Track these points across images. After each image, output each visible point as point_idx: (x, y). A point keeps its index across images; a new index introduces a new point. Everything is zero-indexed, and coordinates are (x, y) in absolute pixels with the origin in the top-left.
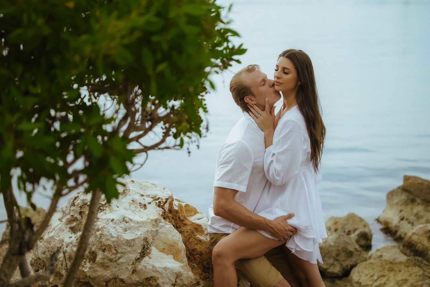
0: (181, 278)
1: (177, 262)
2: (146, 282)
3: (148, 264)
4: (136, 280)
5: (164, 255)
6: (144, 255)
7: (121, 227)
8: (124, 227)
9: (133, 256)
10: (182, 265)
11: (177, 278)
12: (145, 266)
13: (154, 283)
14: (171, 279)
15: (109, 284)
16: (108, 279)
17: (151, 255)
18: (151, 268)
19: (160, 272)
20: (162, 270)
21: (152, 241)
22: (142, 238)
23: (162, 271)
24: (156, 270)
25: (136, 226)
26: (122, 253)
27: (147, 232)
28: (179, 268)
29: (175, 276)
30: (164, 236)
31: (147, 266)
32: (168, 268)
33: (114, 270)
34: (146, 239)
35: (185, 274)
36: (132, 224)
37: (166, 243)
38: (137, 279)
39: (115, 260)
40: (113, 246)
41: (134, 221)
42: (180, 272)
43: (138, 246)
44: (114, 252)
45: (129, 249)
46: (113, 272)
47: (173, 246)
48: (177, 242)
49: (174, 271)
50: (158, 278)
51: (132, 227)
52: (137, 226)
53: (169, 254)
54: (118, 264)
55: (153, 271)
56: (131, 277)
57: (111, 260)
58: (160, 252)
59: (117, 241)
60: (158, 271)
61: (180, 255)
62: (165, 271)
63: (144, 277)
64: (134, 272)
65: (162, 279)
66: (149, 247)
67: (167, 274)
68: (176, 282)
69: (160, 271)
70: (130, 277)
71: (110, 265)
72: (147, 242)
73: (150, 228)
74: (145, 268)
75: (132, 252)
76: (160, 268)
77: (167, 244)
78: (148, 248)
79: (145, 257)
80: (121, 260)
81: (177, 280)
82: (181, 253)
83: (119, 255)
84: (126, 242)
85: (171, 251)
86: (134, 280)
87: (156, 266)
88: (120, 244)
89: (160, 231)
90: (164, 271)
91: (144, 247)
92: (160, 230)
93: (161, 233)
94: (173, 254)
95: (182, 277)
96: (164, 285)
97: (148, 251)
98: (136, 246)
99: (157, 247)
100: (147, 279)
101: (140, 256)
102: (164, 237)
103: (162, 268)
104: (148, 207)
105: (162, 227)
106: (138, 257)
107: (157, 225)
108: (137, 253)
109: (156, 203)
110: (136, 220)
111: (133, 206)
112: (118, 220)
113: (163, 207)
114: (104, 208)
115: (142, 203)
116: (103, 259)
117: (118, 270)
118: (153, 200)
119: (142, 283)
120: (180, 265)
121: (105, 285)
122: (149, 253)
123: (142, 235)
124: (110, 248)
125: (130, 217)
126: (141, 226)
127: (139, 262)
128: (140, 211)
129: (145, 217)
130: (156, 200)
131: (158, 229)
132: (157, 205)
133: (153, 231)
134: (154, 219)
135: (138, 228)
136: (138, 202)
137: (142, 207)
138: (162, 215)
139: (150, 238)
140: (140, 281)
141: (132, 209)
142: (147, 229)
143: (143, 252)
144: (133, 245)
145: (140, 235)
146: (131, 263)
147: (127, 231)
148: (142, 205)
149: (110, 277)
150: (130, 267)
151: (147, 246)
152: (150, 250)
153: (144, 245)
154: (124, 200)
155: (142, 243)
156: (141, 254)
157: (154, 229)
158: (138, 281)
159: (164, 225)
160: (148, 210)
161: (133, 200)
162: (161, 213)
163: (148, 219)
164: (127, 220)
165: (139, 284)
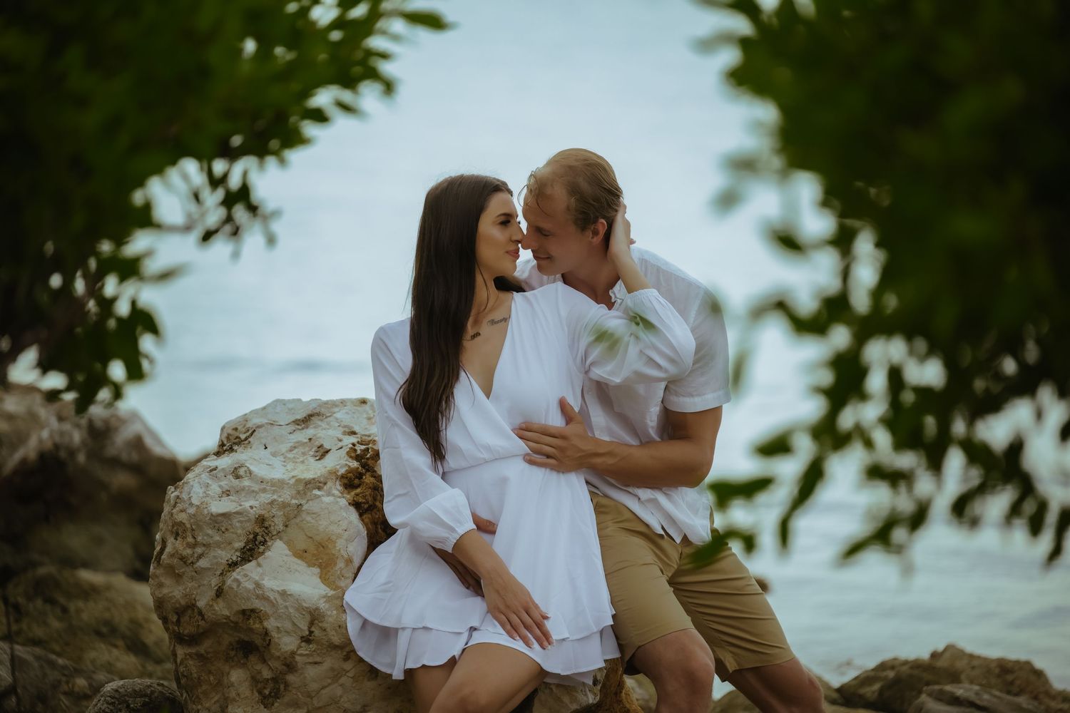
0: (320, 624)
1: (322, 586)
2: (243, 620)
3: (248, 578)
4: (223, 613)
5: (300, 565)
6: (252, 556)
7: (220, 486)
8: (227, 488)
9: (225, 555)
10: (331, 593)
11: (312, 623)
12: (237, 580)
13: (257, 626)
14: (298, 624)
15: (182, 620)
16: (178, 606)
17: (264, 558)
18: (250, 586)
19: (271, 602)
20: (277, 596)
21: (281, 527)
22: (250, 515)
23: (276, 599)
24: (263, 595)
25: (253, 489)
26: (204, 545)
27: (272, 503)
28: (319, 599)
29: (308, 618)
30: (312, 521)
31: (242, 580)
32: (289, 593)
33: (190, 585)
34: (261, 520)
35: (330, 616)
36: (246, 483)
37: (311, 538)
38: (226, 613)
39: (191, 560)
40: (188, 526)
41: (256, 476)
42: (317, 609)
43: (236, 534)
44: (190, 539)
45: (217, 538)
46: (188, 590)
47: (323, 547)
48: (334, 538)
49: (305, 605)
50: (267, 616)
51: (243, 489)
52: (256, 487)
53: (314, 565)
54: (196, 572)
55: (258, 597)
56: (212, 606)
57: (183, 559)
58: (296, 557)
59: (194, 515)
60: (267, 599)
61: (332, 569)
62: (285, 601)
63: (236, 608)
64: (220, 593)
65: (276, 619)
66: (267, 539)
67: (286, 607)
68: (311, 632)
69: (272, 598)
70: (211, 603)
71: (184, 573)
72: (266, 528)
73: (286, 496)
74: (238, 586)
75: (222, 546)
76: (272, 590)
77: (314, 540)
78: (264, 543)
79: (250, 561)
80: (203, 563)
81: (313, 629)
82: (335, 564)
83: (199, 550)
84: (210, 519)
85: (317, 560)
86: (219, 613)
87: (265, 584)
88: (201, 524)
89: (305, 507)
90: (280, 601)
91: (255, 538)
92: (308, 505)
93: (308, 513)
94: (320, 566)
95: (322, 622)
96: (280, 636)
97: (262, 549)
98: (232, 533)
99: (289, 544)
100: (243, 612)
101: (239, 559)
102: (311, 523)
103: (278, 591)
104: (328, 456)
105: (312, 500)
106: (234, 558)
107: (305, 494)
108: (233, 548)
109: (351, 448)
110: (259, 475)
111: (301, 450)
112: (223, 469)
113: (370, 462)
114: (235, 447)
115: (327, 446)
116: (172, 556)
117: (197, 585)
118: (358, 442)
119: (236, 623)
120: (324, 593)
121: (175, 620)
122: (263, 553)
123: (254, 509)
124: (185, 531)
125: (252, 468)
126: (264, 491)
127: (234, 571)
128: (303, 462)
129: (293, 474)
130: (362, 444)
131: (303, 502)
132: (353, 455)
133: (289, 505)
134: (304, 479)
135: (257, 493)
136: (318, 444)
137: (318, 454)
138: (342, 477)
139: (276, 520)
140: (231, 618)
141: (290, 455)
142: (275, 497)
143: (251, 550)
144: (226, 529)
145: (249, 508)
146: (218, 573)
147: (228, 495)
148: (322, 451)
149: (183, 602)
150: (215, 581)
151: (262, 536)
152: (268, 548)
153: (256, 535)
154: (292, 436)
155: (250, 529)
156: (244, 553)
157: (294, 501)
158: (227, 618)
159: (323, 496)
160: (322, 461)
161: (310, 439)
162: (342, 471)
163: (293, 477)
164: (242, 472)
165: (232, 625)
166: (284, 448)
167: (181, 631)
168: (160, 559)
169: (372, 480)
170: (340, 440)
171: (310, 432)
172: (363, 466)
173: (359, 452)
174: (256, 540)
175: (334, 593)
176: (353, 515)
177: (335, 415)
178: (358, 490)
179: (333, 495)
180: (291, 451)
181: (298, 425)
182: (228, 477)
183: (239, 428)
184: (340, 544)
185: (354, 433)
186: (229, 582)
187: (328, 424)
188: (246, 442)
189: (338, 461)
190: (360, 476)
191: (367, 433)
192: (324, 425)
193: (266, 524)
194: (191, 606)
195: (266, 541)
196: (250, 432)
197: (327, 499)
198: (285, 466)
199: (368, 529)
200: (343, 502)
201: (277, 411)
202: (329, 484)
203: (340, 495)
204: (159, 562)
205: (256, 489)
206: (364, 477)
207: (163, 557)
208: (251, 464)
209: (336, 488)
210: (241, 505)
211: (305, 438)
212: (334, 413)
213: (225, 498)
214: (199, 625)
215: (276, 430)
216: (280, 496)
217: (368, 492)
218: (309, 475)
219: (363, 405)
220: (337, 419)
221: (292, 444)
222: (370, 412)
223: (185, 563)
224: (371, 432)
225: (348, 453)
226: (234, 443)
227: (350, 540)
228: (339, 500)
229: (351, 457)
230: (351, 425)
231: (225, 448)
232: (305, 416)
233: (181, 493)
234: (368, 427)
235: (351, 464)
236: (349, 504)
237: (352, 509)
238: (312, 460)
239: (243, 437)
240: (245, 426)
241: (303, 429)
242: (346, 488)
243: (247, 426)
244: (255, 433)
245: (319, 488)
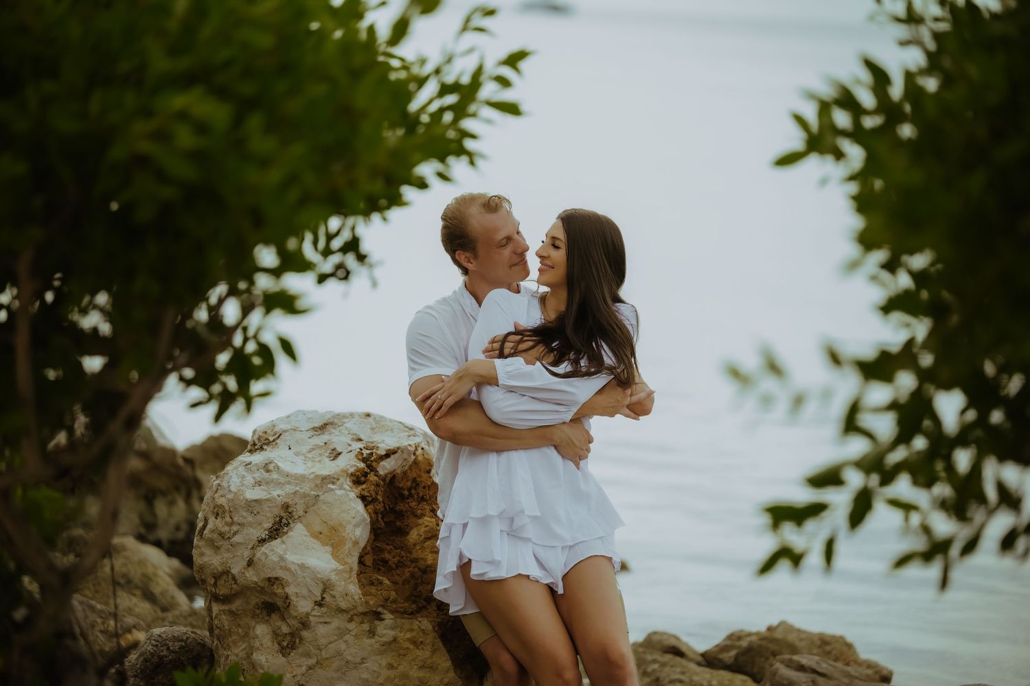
0: (331, 592)
1: (334, 562)
2: (268, 586)
3: (274, 553)
4: (253, 579)
5: (316, 544)
6: (277, 535)
7: (254, 478)
8: (259, 479)
9: (256, 533)
10: (341, 567)
11: (324, 591)
12: (265, 554)
13: (280, 591)
14: (313, 591)
15: (218, 583)
16: (216, 571)
17: (288, 537)
18: (275, 559)
19: (292, 572)
20: (296, 568)
21: (301, 513)
22: (277, 502)
23: (295, 570)
24: (285, 566)
25: (280, 481)
26: (239, 524)
27: (295, 493)
28: (331, 572)
29: (321, 586)
31: (269, 554)
32: (306, 566)
33: (226, 555)
34: (286, 507)
35: (340, 586)
36: (275, 476)
37: (325, 522)
38: (255, 579)
39: (228, 535)
40: (227, 508)
41: (282, 470)
42: (329, 580)
43: (266, 516)
44: (228, 519)
45: (250, 519)
46: (224, 559)
47: (335, 530)
48: (344, 523)
49: (319, 576)
50: (288, 584)
51: (272, 481)
52: (282, 480)
53: (327, 545)
54: (231, 545)
55: (281, 568)
56: (244, 573)
57: (221, 535)
58: (313, 537)
59: (232, 500)
60: (288, 570)
61: (342, 548)
62: (303, 572)
63: (263, 576)
64: (250, 563)
65: (295, 586)
66: (290, 521)
67: (304, 577)
68: (323, 598)
69: (293, 569)
70: (243, 571)
71: (221, 546)
72: (290, 513)
73: (306, 488)
74: (266, 559)
75: (254, 526)
76: (293, 563)
77: (327, 525)
78: (288, 525)
79: (276, 539)
80: (237, 539)
81: (325, 596)
82: (345, 544)
83: (235, 528)
84: (245, 504)
85: (330, 540)
86: (249, 579)
87: (288, 558)
88: (238, 507)
89: (322, 498)
90: (299, 572)
91: (281, 520)
92: (324, 496)
93: (324, 503)
94: (332, 545)
95: (332, 590)
96: (298, 599)
97: (286, 529)
98: (263, 515)
99: (308, 526)
100: (269, 579)
101: (267, 537)
102: (326, 510)
103: (298, 564)
104: (340, 457)
105: (327, 492)
106: (263, 536)
107: (322, 487)
108: (263, 528)
109: (359, 452)
110: (286, 470)
111: (318, 451)
112: (256, 464)
113: (374, 464)
114: (265, 447)
115: (339, 450)
116: (213, 531)
117: (232, 556)
118: (364, 448)
119: (263, 588)
120: (334, 567)
121: (212, 583)
122: (286, 533)
123: (281, 497)
124: (224, 512)
125: (279, 464)
126: (289, 483)
127: (262, 546)
128: (320, 461)
129: (312, 470)
130: (367, 449)
131: (320, 493)
132: (360, 457)
133: (309, 495)
134: (322, 475)
135: (283, 484)
136: (332, 447)
137: (331, 455)
138: (352, 475)
139: (297, 506)
140: (259, 584)
141: (309, 455)
142: (298, 488)
143: (277, 530)
144: (258, 513)
145: (277, 497)
146: (250, 547)
147: (260, 485)
148: (335, 453)
149: (220, 569)
150: (247, 554)
151: (286, 520)
152: (291, 529)
153: (281, 518)
154: (311, 440)
155: (277, 513)
156: (271, 532)
157: (313, 493)
158: (256, 583)
159: (336, 489)
160: (335, 461)
161: (325, 443)
162: (352, 470)
163: (312, 473)
164: (271, 467)
165: (259, 589)
166: (305, 449)
167: (218, 592)
168: (203, 533)
169: (376, 478)
170: (350, 445)
171: (325, 437)
172: (368, 467)
173: (365, 455)
174: (281, 522)
175: (343, 567)
176: (360, 506)
177: (345, 425)
178: (364, 486)
179: (345, 489)
180: (310, 452)
181: (316, 431)
182: (260, 470)
183: (268, 431)
184: (349, 528)
185: (360, 440)
186: (258, 555)
187: (340, 431)
188: (274, 443)
189: (349, 462)
190: (365, 475)
191: (371, 440)
192: (336, 432)
193: (290, 510)
194: (227, 572)
195: (289, 523)
196: (277, 435)
197: (339, 492)
198: (305, 464)
199: (371, 517)
200: (352, 495)
201: (299, 419)
202: (342, 480)
203: (350, 489)
204: (201, 536)
205: (283, 482)
206: (369, 476)
207: (205, 532)
208: (279, 461)
209: (347, 484)
210: (270, 494)
211: (322, 442)
212: (344, 423)
213: (257, 488)
214: (232, 588)
215: (298, 435)
216: (301, 488)
217: (372, 488)
218: (325, 472)
219: (368, 417)
220: (347, 428)
221: (311, 447)
222: (373, 423)
223: (223, 537)
224: (375, 440)
225: (356, 456)
226: (264, 444)
227: (356, 526)
228: (349, 493)
229: (359, 459)
230: (358, 433)
231: (256, 447)
232: (321, 424)
233: (222, 481)
234: (371, 435)
235: (358, 465)
236: (357, 496)
237: (359, 501)
238: (327, 460)
239: (271, 439)
240: (273, 430)
241: (319, 435)
242: (354, 484)
243: (275, 430)
244: (281, 437)
245: (333, 483)
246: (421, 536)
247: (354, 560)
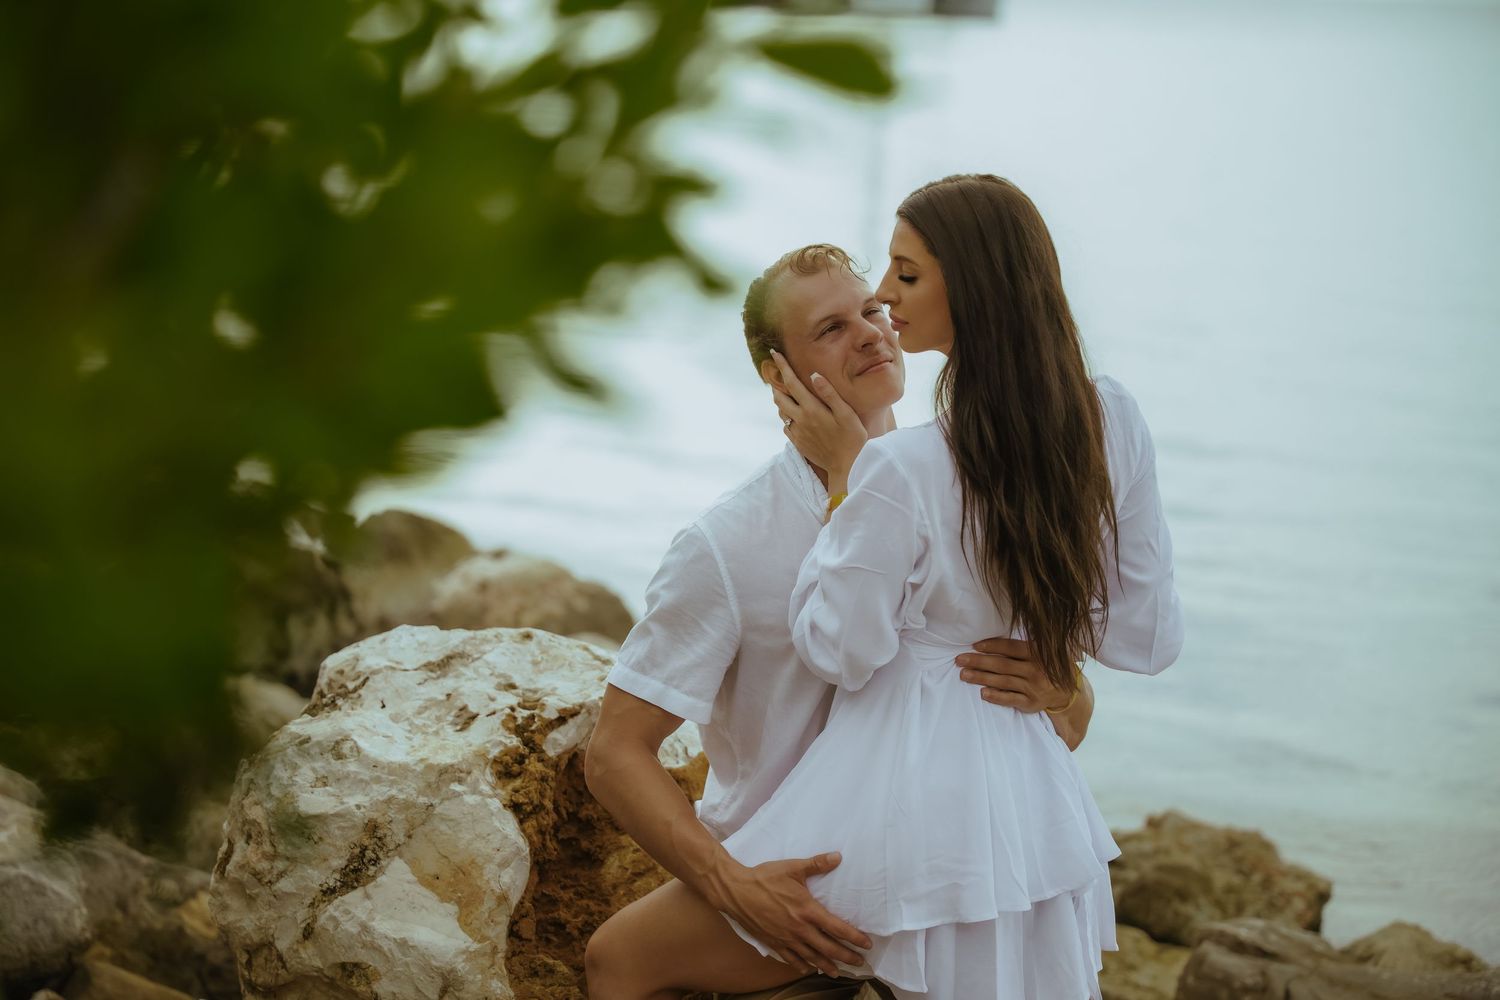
0: (457, 994)
1: (462, 934)
2: (342, 977)
3: (350, 916)
4: (314, 963)
5: (428, 898)
6: (357, 881)
7: (314, 770)
8: (323, 772)
9: (318, 876)
10: (475, 946)
11: (443, 990)
12: (333, 918)
13: (363, 988)
14: (424, 990)
15: (254, 963)
16: (249, 941)
17: (376, 886)
18: (354, 929)
19: (385, 955)
20: (393, 946)
21: (401, 838)
22: (356, 819)
23: (390, 950)
24: (372, 943)
25: (362, 777)
26: (288, 859)
27: (390, 800)
28: (456, 956)
29: (439, 982)
30: (449, 832)
31: (341, 919)
32: (411, 944)
33: (266, 914)
34: (372, 828)
35: (472, 982)
36: (352, 767)
37: (446, 857)
38: (318, 963)
39: (268, 877)
40: (265, 827)
41: (367, 756)
42: (453, 971)
43: (335, 846)
44: (267, 848)
45: (307, 850)
46: (263, 921)
47: (464, 873)
48: (480, 861)
49: (434, 963)
50: (377, 975)
51: (347, 776)
52: (366, 774)
53: (449, 900)
54: (275, 896)
55: (364, 945)
56: (297, 950)
57: (257, 875)
58: (422, 885)
59: (273, 813)
60: (378, 949)
61: (477, 909)
62: (404, 954)
63: (332, 959)
64: (308, 933)
65: (391, 981)
66: (381, 855)
67: (407, 964)
69: (386, 949)
70: (295, 947)
71: (257, 895)
72: (380, 839)
73: (408, 791)
74: (336, 927)
75: (313, 862)
76: (386, 937)
77: (450, 861)
78: (376, 861)
79: (354, 888)
80: (284, 885)
82: (482, 902)
84: (297, 821)
85: (454, 891)
86: (307, 962)
87: (377, 927)
89: (438, 810)
90: (398, 954)
91: (363, 853)
92: (442, 806)
93: (443, 819)
94: (459, 902)
95: (460, 991)
97: (373, 869)
98: (329, 844)
99: (413, 863)
100: (343, 966)
101: (338, 884)
102: (446, 834)
103: (394, 939)
104: (475, 725)
105: (448, 799)
106: (332, 883)
107: (438, 788)
108: (330, 868)
109: (509, 715)
110: (372, 755)
111: (434, 712)
112: (319, 743)
113: (537, 737)
114: (340, 702)
115: (473, 708)
116: (242, 867)
117: (275, 916)
118: (519, 705)
119: (332, 979)
120: (464, 946)
121: (244, 961)
122: (374, 877)
123: (363, 810)
124: (260, 834)
125: (362, 743)
126: (378, 780)
127: (330, 902)
128: (436, 733)
129: (422, 754)
130: (525, 708)
131: (436, 801)
132: (511, 725)
133: (414, 805)
134: (438, 765)
135: (367, 783)
136: (459, 704)
137: (458, 720)
138: (495, 761)
139: (394, 826)
140: (325, 972)
141: (418, 721)
142: (394, 792)
143: (356, 870)
144: (321, 839)
145: (354, 808)
146: (308, 901)
147: (325, 784)
148: (466, 716)
149: (256, 938)
150: (302, 914)
151: (374, 851)
152: (381, 871)
153: (364, 849)
154: (422, 689)
155: (355, 839)
156: (346, 875)
157: (422, 800)
158: (320, 970)
159: (465, 793)
160: (464, 734)
161: (449, 695)
162: (495, 752)
163: (422, 760)
164: (346, 748)
165: (326, 980)
166: (409, 707)
167: (253, 979)
168: (224, 868)
169: (540, 766)
170: (493, 700)
171: (448, 683)
172: (526, 743)
173: (520, 721)
174: (364, 855)
175: (479, 945)
176: (509, 825)
177: (485, 657)
178: (518, 783)
179: (481, 793)
180: (420, 713)
181: (432, 671)
182: (326, 755)
183: (347, 670)
184: (490, 869)
185: (512, 686)
186: (322, 920)
187: (476, 671)
188: (355, 695)
189: (490, 736)
190: (521, 760)
191: (533, 687)
192: (469, 672)
193: (380, 833)
194: (268, 945)
195: (378, 858)
196: (362, 679)
197: (470, 799)
198: (410, 739)
199: (531, 843)
200: (496, 804)
201: (402, 645)
202: (476, 773)
203: (491, 792)
204: (223, 873)
205: (367, 778)
206: (527, 761)
207: (229, 867)
208: (360, 736)
209: (486, 779)
210: (342, 803)
211: (442, 694)
212: (485, 653)
213: (320, 790)
214: (278, 975)
215: (399, 679)
216: (401, 790)
217: (534, 786)
218: (445, 759)
219: (527, 641)
220: (488, 663)
221: (421, 702)
222: (537, 652)
223: (260, 880)
224: (539, 685)
225: (504, 723)
226: (338, 695)
227: (504, 865)
228: (489, 800)
229: (509, 729)
230: (509, 673)
231: (325, 700)
232: (442, 657)
233: (256, 774)
234: (532, 677)
235: (507, 741)
236: (505, 806)
237: (509, 815)
238: (450, 730)
239: (351, 686)
240: (354, 668)
241: (438, 678)
242: (499, 778)
243: (357, 670)
244: (369, 683)
245: (460, 781)
246: (627, 869)
247: (499, 932)
